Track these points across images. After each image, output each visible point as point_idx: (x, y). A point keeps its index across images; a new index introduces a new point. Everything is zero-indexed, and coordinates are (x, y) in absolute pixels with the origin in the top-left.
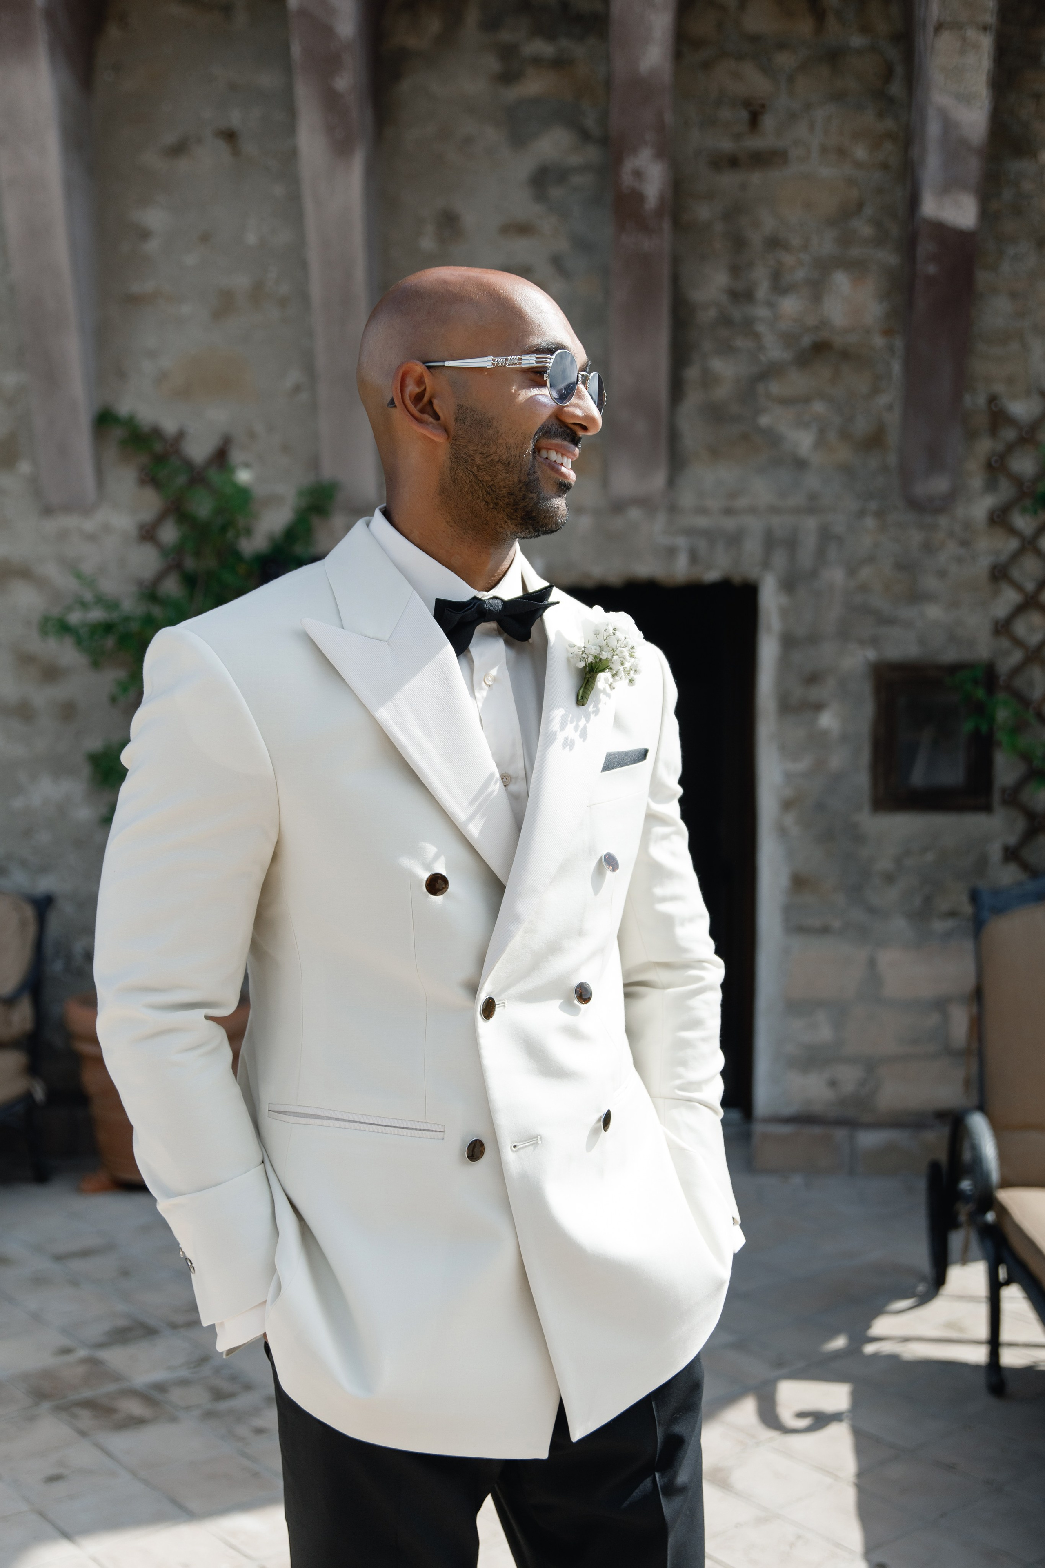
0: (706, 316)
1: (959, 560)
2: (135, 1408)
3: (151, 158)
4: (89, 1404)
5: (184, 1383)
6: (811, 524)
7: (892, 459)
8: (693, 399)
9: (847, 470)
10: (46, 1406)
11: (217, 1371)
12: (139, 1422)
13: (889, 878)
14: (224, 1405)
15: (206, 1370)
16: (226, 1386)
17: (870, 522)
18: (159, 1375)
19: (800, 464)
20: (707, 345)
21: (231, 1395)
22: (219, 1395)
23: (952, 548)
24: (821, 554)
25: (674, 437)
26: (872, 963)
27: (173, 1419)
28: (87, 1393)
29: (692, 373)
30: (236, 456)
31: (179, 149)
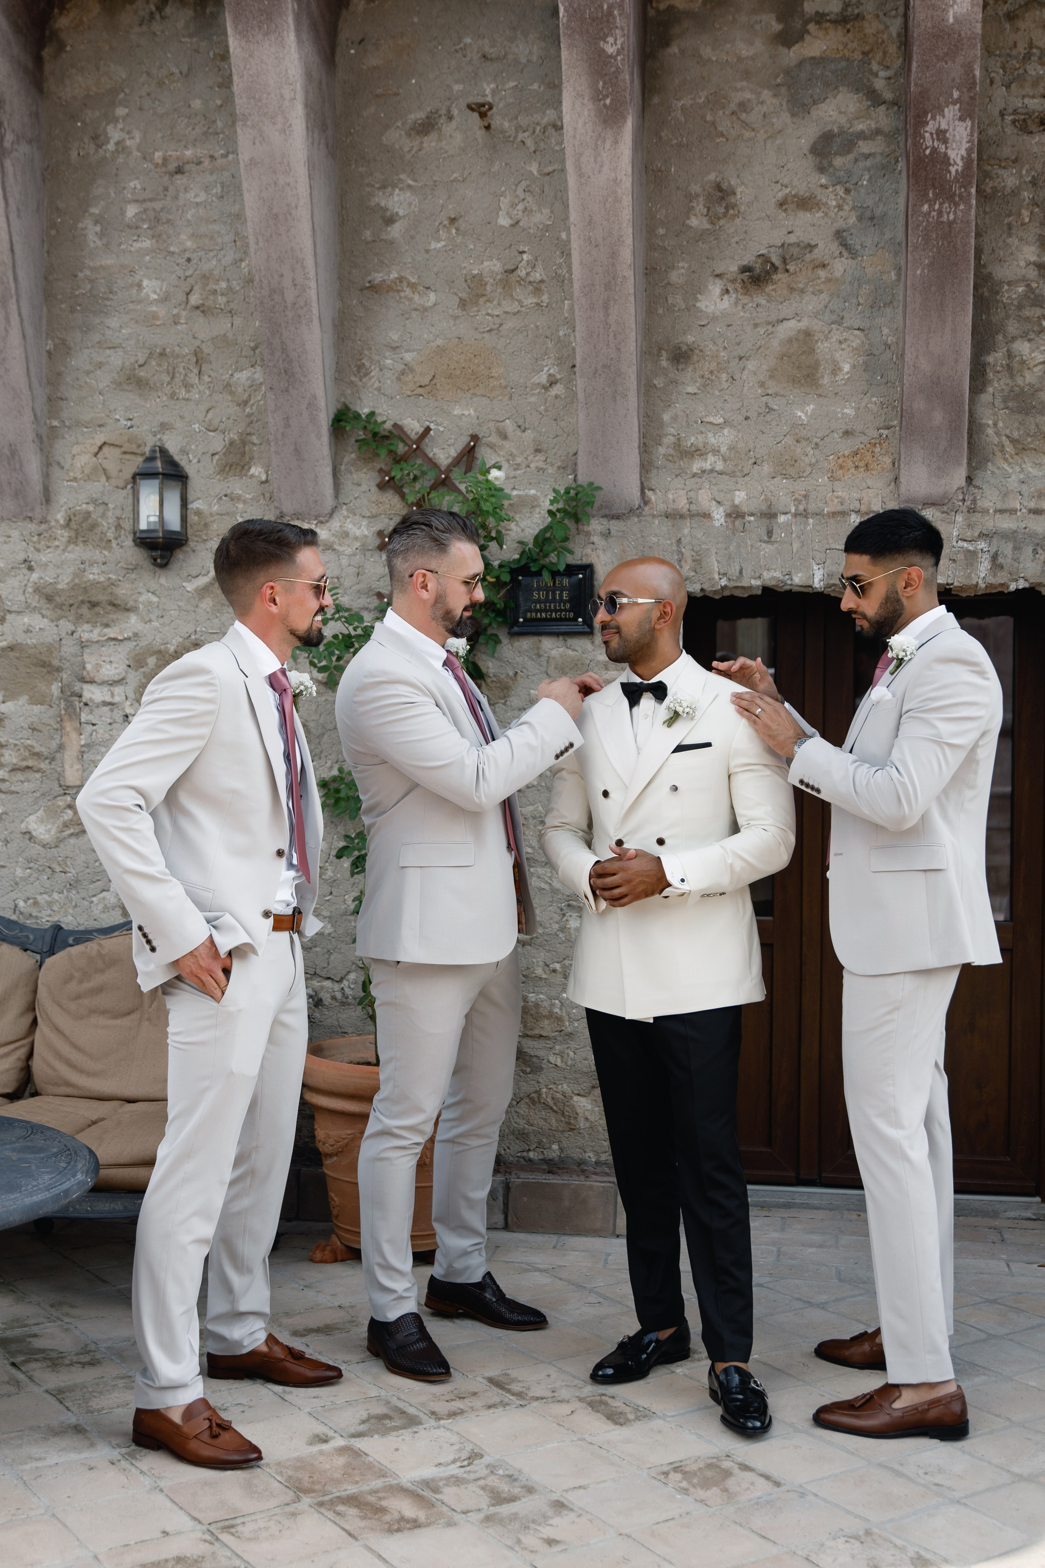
0: (1013, 294)
2: (407, 1508)
3: (396, 137)
4: (353, 1500)
5: (457, 1481)
8: (997, 385)
10: (306, 1500)
11: (492, 1469)
12: (415, 1524)
14: (505, 1510)
15: (479, 1468)
16: (505, 1487)
18: (428, 1472)
20: (1012, 327)
21: (513, 1499)
22: (498, 1499)
25: (974, 429)
27: (451, 1524)
28: (351, 1489)
29: (995, 358)
30: (486, 455)
31: (426, 127)
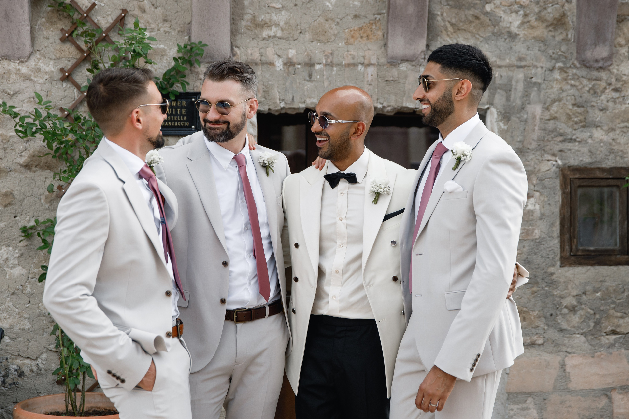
1: (614, 101)
6: (520, 75)
7: (571, 34)
9: (542, 41)
13: (573, 309)
17: (557, 75)
19: (512, 36)
23: (610, 94)
24: (526, 95)
25: (431, 17)
26: (563, 365)
30: (131, 22)
